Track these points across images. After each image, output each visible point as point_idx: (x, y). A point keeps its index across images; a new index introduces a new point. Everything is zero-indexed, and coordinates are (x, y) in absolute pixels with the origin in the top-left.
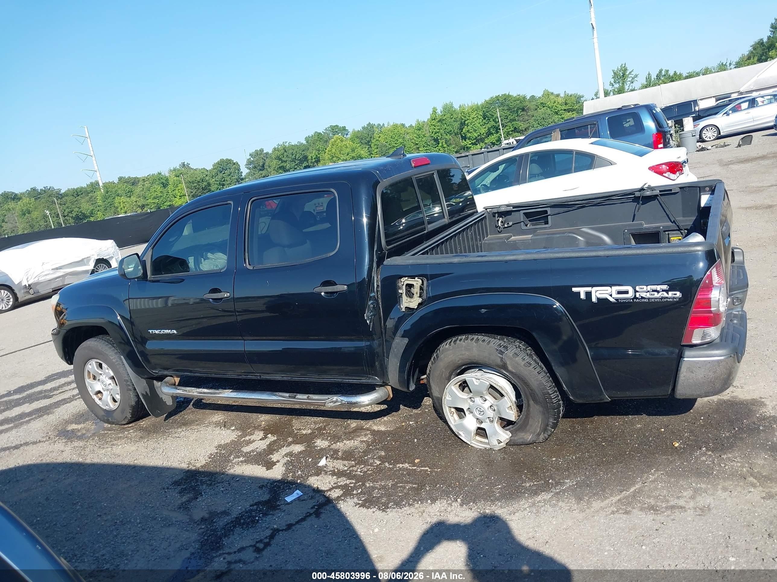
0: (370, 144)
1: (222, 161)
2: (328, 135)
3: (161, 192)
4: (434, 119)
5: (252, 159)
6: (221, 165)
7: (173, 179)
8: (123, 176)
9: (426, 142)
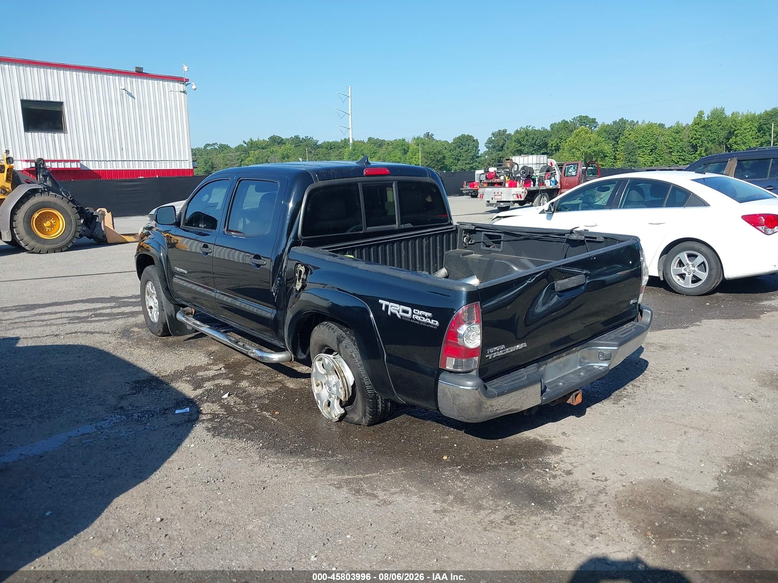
0: (617, 140)
1: (463, 136)
2: (575, 124)
3: (400, 158)
4: (698, 124)
5: (493, 138)
6: (461, 140)
7: (413, 147)
8: (373, 137)
9: (681, 148)
